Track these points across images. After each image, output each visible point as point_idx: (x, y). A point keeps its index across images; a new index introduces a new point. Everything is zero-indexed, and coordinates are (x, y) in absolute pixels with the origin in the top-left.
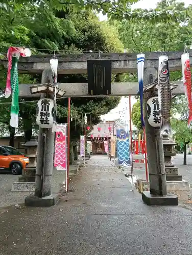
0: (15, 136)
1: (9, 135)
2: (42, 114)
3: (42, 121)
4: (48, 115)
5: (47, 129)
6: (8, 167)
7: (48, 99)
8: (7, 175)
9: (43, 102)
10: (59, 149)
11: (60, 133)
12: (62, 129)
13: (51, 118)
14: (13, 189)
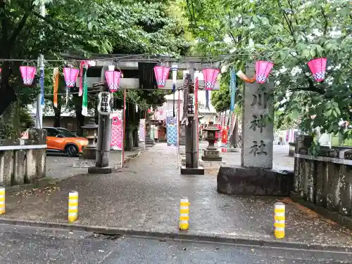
0: (61, 115)
1: (54, 115)
2: (102, 105)
3: (102, 109)
4: (106, 105)
5: (106, 116)
6: (63, 149)
7: (107, 93)
8: (58, 158)
9: (102, 95)
10: (115, 135)
11: (117, 118)
12: (118, 114)
13: (109, 108)
14: (74, 165)
